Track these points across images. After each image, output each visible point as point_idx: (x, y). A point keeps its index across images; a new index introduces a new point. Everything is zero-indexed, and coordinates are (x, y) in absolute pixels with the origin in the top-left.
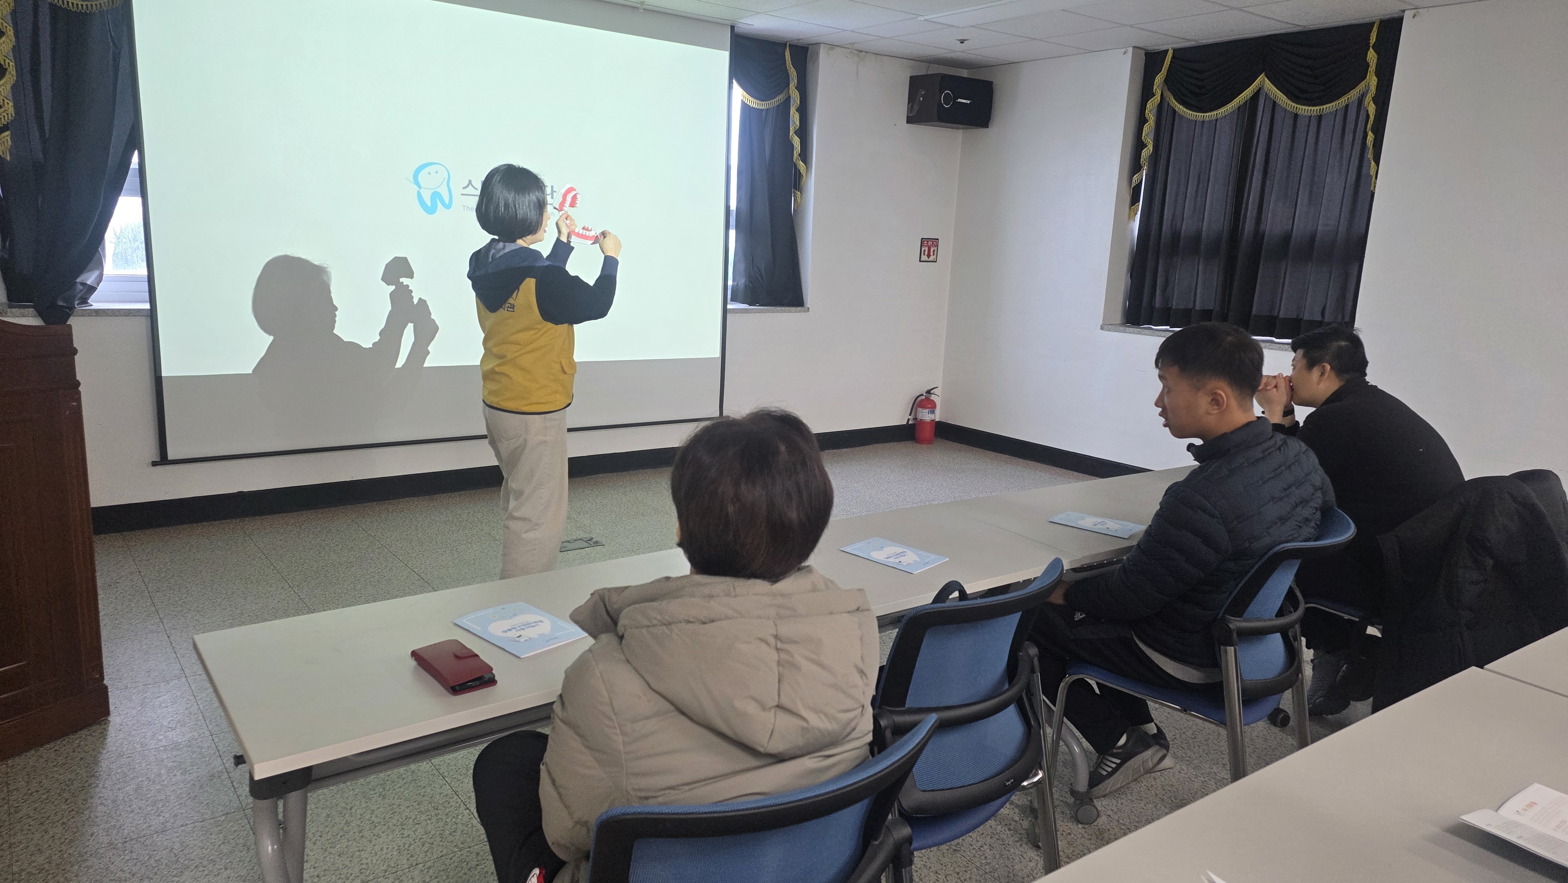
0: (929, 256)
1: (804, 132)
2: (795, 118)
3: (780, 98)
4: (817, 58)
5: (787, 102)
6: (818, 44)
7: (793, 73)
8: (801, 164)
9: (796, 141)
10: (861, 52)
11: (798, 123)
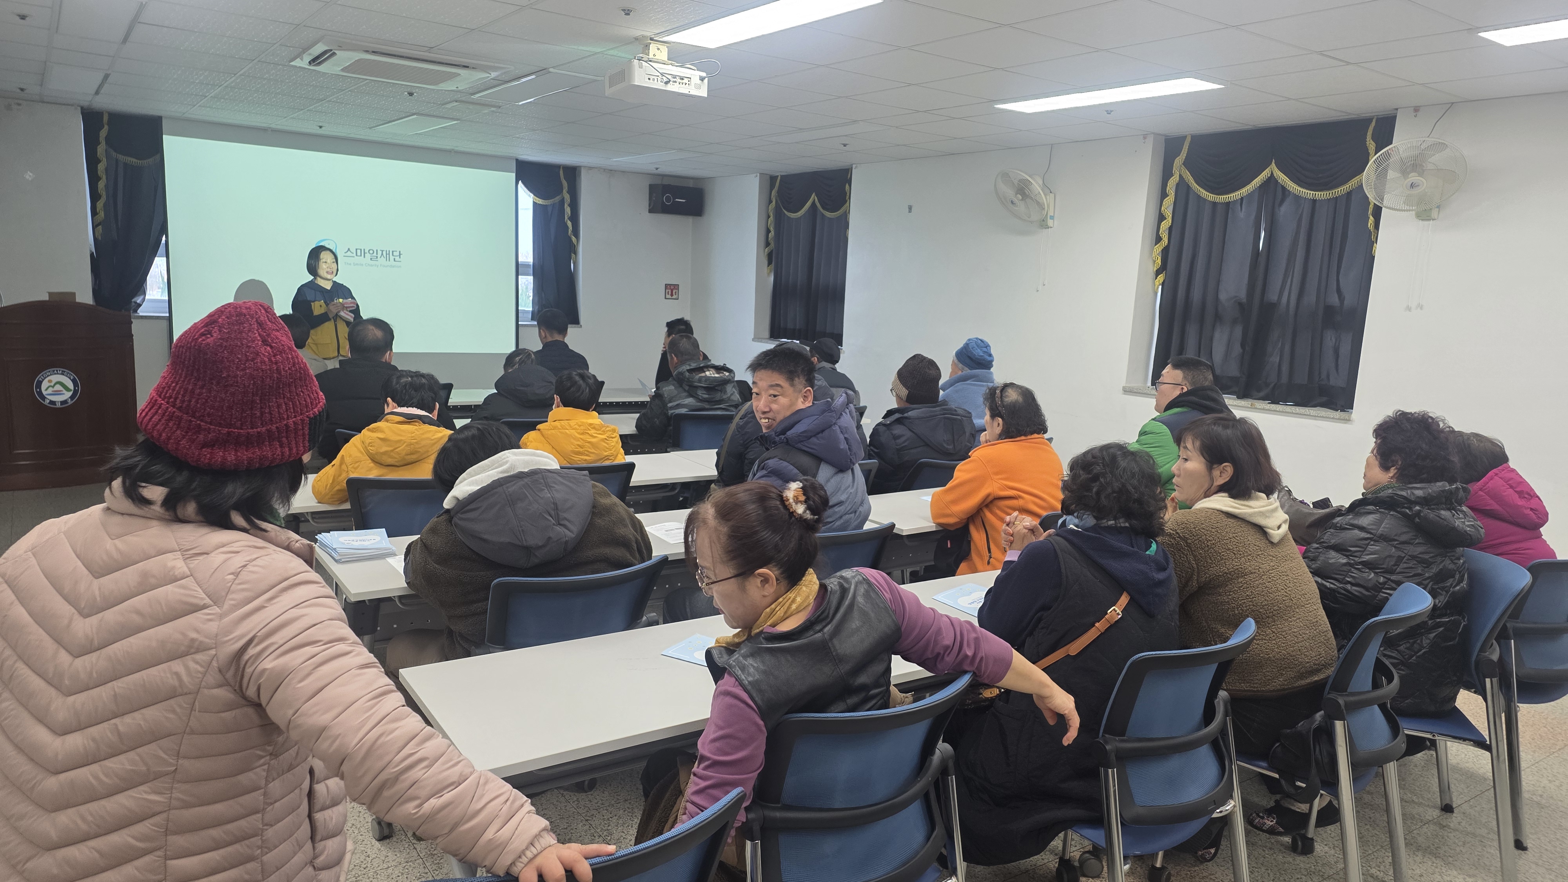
0: (672, 295)
1: (575, 218)
2: (568, 210)
3: (557, 199)
4: (580, 175)
5: (562, 202)
6: (580, 167)
7: (565, 184)
8: (574, 239)
9: (569, 224)
10: (611, 170)
11: (570, 213)
